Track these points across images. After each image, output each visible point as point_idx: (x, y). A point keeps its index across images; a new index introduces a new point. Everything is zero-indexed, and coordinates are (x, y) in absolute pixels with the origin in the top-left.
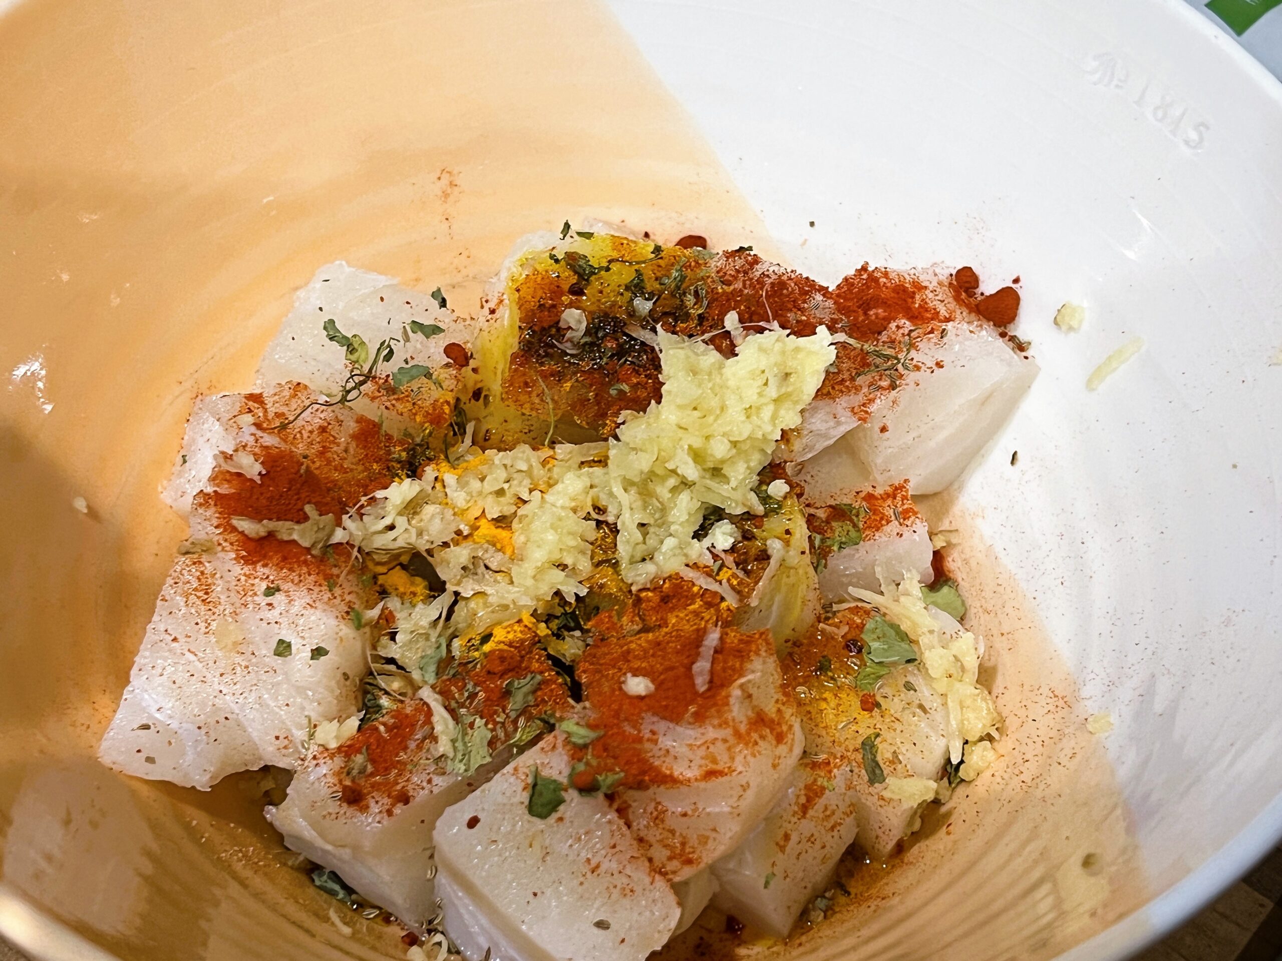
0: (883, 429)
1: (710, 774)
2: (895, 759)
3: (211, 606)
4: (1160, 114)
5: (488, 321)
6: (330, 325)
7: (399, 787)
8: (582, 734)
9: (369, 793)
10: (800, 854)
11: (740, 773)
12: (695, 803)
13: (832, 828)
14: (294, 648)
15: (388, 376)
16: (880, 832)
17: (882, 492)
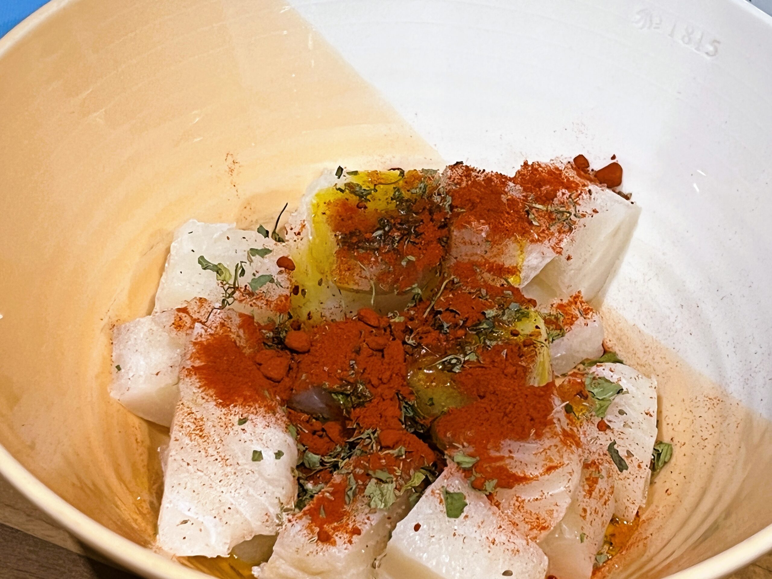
0: (569, 258)
1: (550, 469)
2: (629, 454)
3: (206, 439)
4: (686, 39)
5: (295, 241)
6: (202, 260)
7: (350, 526)
8: (468, 462)
9: (333, 533)
10: (592, 521)
11: (568, 464)
12: (542, 491)
13: (605, 504)
14: (264, 455)
15: (246, 286)
16: (628, 504)
17: (567, 301)
